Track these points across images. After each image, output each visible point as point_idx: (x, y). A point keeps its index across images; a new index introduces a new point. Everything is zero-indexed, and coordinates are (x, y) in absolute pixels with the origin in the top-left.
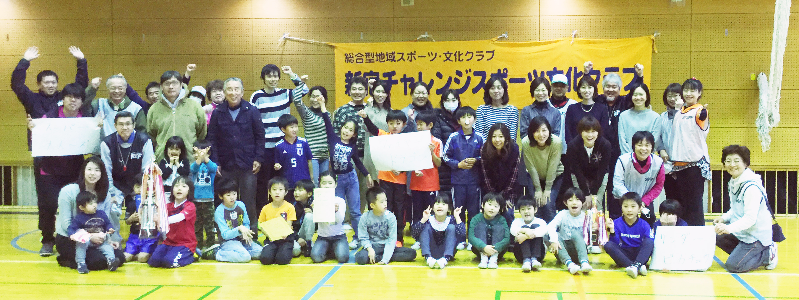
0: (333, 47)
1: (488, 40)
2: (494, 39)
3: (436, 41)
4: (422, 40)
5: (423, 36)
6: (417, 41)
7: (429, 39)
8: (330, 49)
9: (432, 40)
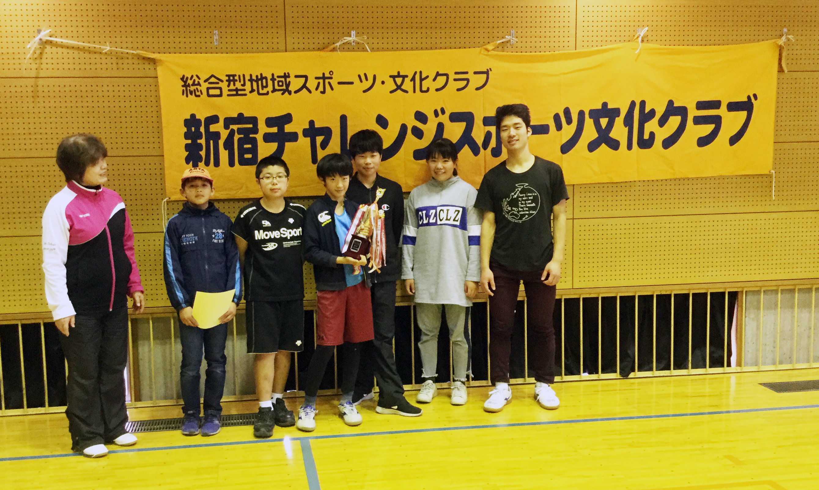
0: (153, 61)
1: (478, 50)
2: (490, 47)
3: (373, 50)
7: (359, 48)
9: (364, 50)
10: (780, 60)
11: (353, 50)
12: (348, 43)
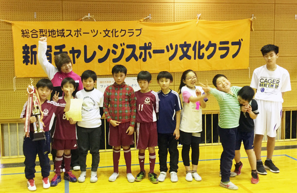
0: (10, 24)
1: (137, 21)
2: (142, 20)
3: (97, 20)
4: (86, 19)
5: (87, 16)
6: (82, 20)
7: (91, 20)
8: (8, 26)
9: (93, 20)
10: (251, 26)
11: (89, 20)
12: (87, 18)
